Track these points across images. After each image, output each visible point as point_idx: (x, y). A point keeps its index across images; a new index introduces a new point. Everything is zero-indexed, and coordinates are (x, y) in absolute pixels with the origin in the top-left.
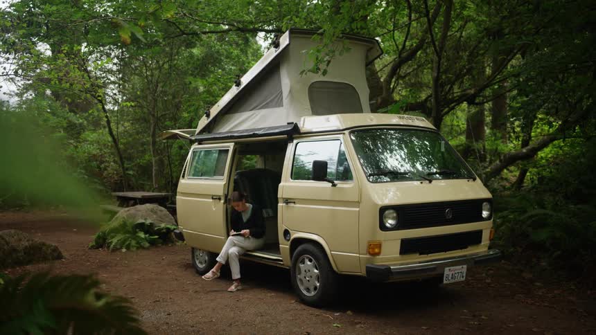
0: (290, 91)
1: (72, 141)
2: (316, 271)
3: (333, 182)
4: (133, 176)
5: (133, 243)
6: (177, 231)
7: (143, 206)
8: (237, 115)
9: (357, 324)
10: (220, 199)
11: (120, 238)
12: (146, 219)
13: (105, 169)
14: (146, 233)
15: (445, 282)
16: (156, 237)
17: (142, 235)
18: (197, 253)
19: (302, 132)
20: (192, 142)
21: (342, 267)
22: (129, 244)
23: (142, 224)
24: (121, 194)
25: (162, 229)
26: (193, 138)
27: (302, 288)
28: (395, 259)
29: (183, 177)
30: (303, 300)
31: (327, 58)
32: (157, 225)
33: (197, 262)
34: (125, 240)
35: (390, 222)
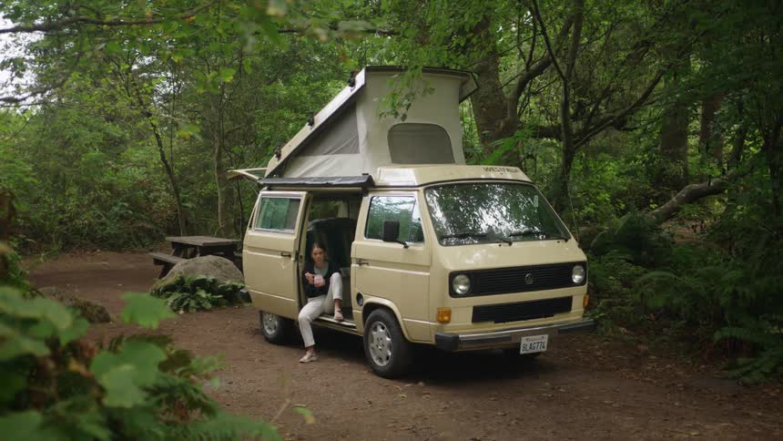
0: (367, 137)
1: (110, 162)
2: (388, 339)
3: (405, 244)
4: (192, 209)
5: (193, 303)
6: (244, 291)
7: (204, 258)
8: (311, 158)
9: (424, 394)
10: (290, 256)
11: (176, 297)
12: (207, 275)
13: (155, 201)
14: (207, 292)
15: (522, 352)
16: (220, 296)
17: (203, 294)
18: (266, 317)
19: (376, 184)
20: (261, 187)
21: (414, 335)
22: (188, 305)
23: (204, 280)
24: (176, 239)
25: (228, 287)
26: (262, 182)
27: (374, 358)
28: (467, 327)
29: (250, 226)
30: (376, 372)
31: (406, 102)
32: (222, 281)
33: (266, 327)
34: (183, 300)
35: (461, 288)
